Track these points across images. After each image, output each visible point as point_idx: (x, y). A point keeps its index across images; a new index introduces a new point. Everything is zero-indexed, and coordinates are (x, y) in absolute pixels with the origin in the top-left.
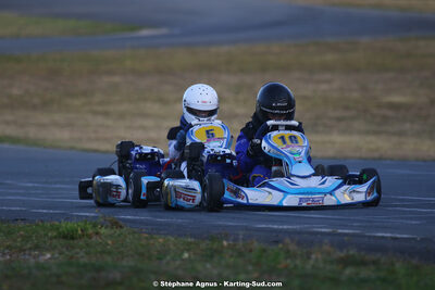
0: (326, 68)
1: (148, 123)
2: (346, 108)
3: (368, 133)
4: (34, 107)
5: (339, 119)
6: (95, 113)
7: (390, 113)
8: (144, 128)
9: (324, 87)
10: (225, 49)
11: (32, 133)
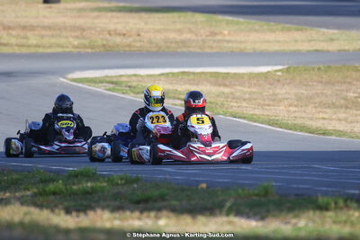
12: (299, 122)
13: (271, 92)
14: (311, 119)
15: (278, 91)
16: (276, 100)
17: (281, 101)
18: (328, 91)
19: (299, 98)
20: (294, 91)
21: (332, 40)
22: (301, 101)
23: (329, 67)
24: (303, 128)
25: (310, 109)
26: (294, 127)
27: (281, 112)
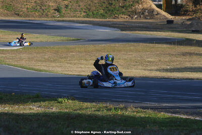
0: (131, 51)
1: (83, 66)
2: (136, 62)
3: (142, 69)
4: (51, 61)
5: (134, 65)
6: (68, 63)
7: (148, 64)
8: (81, 68)
9: (131, 56)
10: (103, 45)
11: (51, 69)
12: (31, 67)
13: (19, 56)
14: (34, 66)
15: (21, 56)
16: (21, 59)
17: (23, 59)
18: (38, 56)
19: (29, 58)
20: (27, 56)
21: (37, 38)
22: (30, 59)
23: (38, 47)
24: (33, 69)
25: (33, 62)
26: (30, 69)
27: (23, 63)
